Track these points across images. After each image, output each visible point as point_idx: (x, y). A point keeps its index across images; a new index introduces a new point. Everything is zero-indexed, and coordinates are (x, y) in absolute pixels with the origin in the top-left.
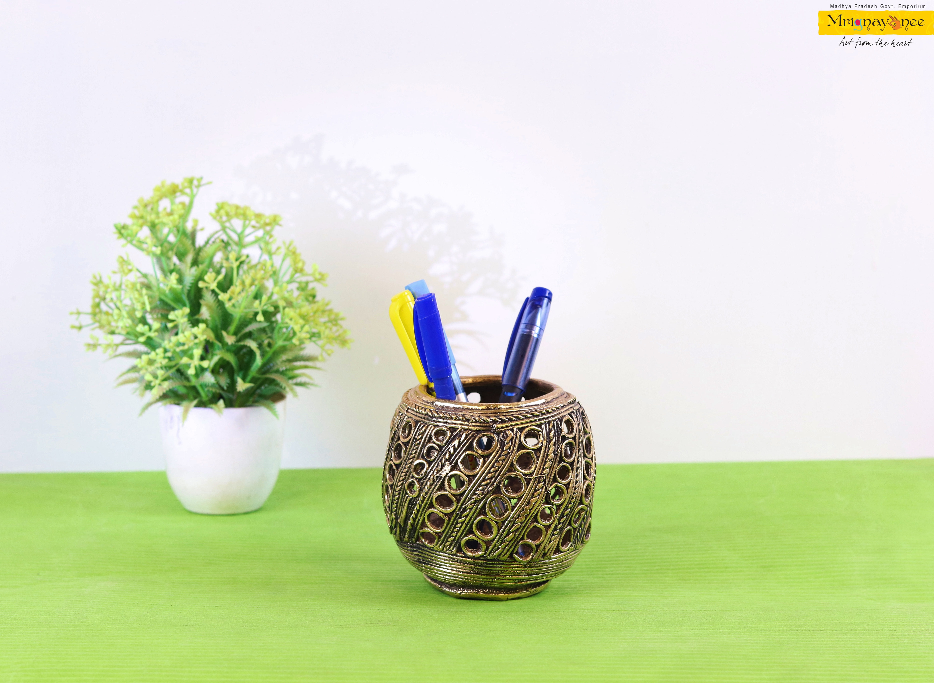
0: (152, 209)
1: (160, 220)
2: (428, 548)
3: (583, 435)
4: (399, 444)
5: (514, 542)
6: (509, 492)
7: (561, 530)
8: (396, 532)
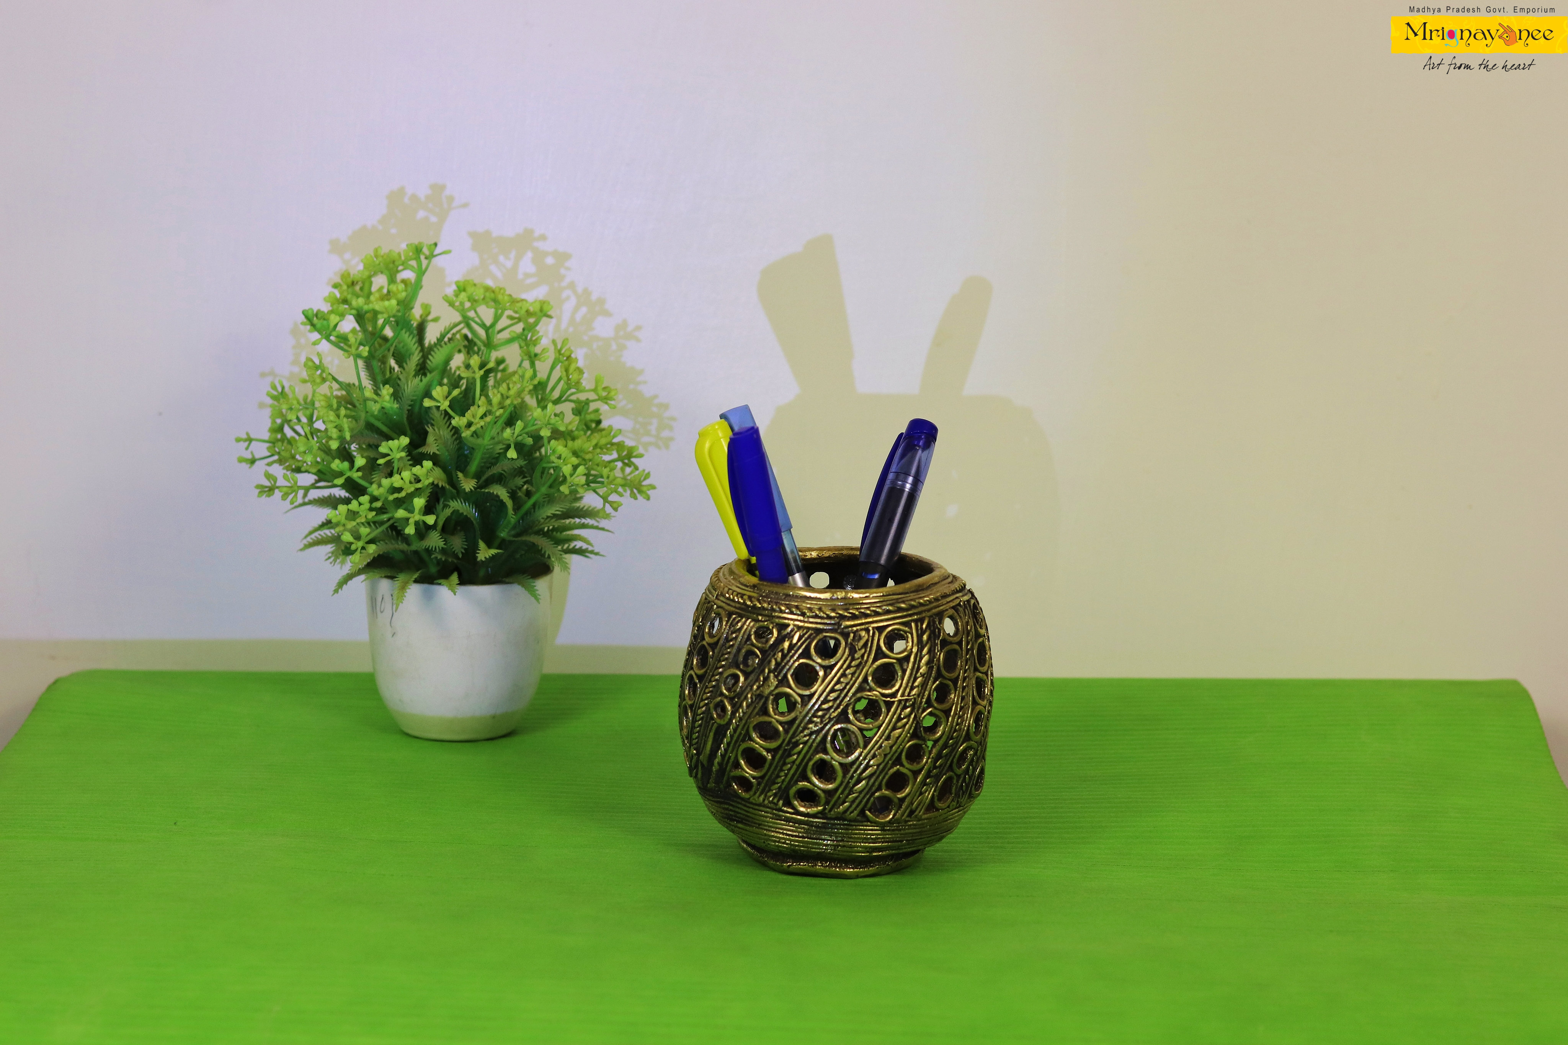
0: (362, 289)
1: (371, 306)
2: (743, 799)
3: (973, 639)
4: (703, 646)
5: (867, 793)
6: (859, 721)
7: (937, 778)
8: (697, 774)
